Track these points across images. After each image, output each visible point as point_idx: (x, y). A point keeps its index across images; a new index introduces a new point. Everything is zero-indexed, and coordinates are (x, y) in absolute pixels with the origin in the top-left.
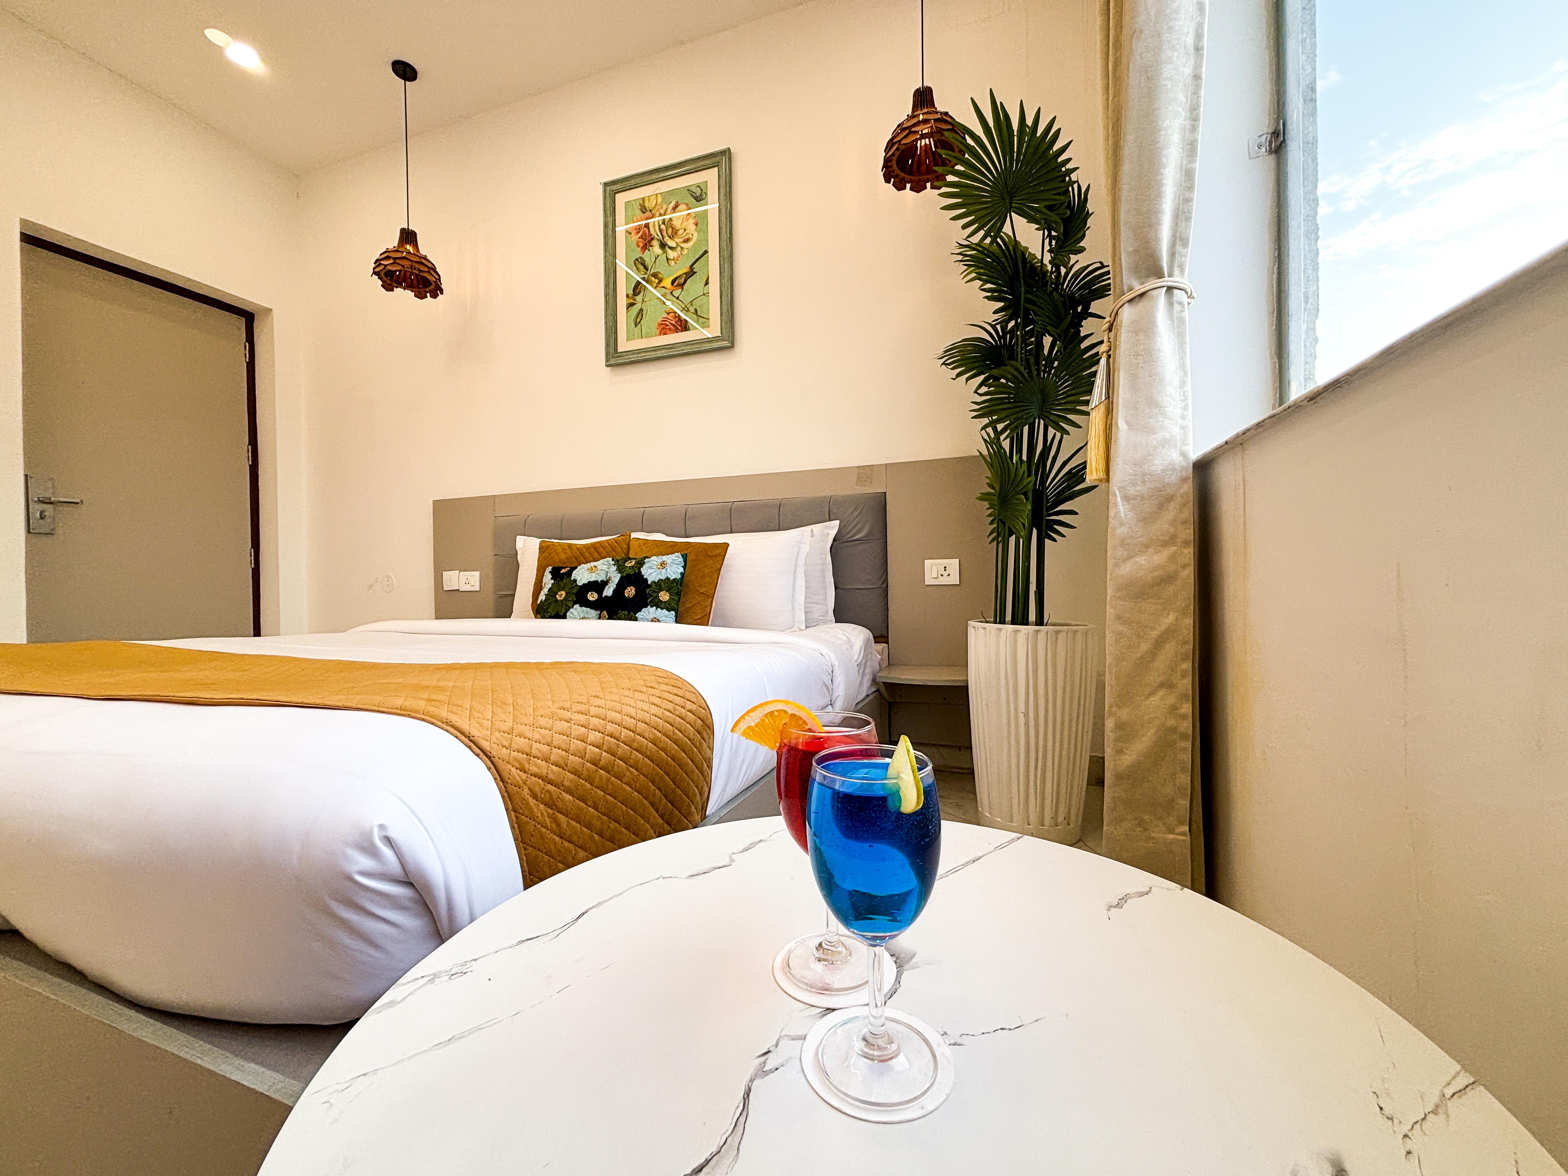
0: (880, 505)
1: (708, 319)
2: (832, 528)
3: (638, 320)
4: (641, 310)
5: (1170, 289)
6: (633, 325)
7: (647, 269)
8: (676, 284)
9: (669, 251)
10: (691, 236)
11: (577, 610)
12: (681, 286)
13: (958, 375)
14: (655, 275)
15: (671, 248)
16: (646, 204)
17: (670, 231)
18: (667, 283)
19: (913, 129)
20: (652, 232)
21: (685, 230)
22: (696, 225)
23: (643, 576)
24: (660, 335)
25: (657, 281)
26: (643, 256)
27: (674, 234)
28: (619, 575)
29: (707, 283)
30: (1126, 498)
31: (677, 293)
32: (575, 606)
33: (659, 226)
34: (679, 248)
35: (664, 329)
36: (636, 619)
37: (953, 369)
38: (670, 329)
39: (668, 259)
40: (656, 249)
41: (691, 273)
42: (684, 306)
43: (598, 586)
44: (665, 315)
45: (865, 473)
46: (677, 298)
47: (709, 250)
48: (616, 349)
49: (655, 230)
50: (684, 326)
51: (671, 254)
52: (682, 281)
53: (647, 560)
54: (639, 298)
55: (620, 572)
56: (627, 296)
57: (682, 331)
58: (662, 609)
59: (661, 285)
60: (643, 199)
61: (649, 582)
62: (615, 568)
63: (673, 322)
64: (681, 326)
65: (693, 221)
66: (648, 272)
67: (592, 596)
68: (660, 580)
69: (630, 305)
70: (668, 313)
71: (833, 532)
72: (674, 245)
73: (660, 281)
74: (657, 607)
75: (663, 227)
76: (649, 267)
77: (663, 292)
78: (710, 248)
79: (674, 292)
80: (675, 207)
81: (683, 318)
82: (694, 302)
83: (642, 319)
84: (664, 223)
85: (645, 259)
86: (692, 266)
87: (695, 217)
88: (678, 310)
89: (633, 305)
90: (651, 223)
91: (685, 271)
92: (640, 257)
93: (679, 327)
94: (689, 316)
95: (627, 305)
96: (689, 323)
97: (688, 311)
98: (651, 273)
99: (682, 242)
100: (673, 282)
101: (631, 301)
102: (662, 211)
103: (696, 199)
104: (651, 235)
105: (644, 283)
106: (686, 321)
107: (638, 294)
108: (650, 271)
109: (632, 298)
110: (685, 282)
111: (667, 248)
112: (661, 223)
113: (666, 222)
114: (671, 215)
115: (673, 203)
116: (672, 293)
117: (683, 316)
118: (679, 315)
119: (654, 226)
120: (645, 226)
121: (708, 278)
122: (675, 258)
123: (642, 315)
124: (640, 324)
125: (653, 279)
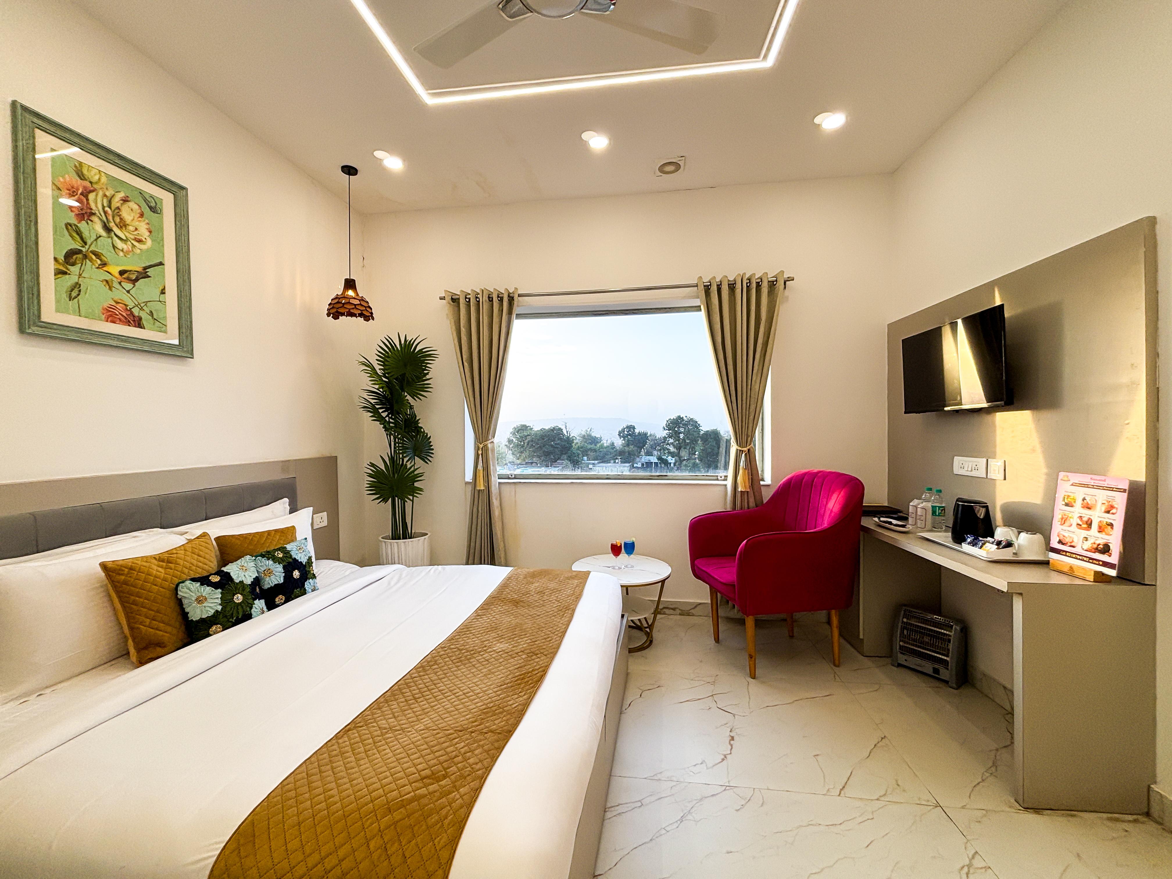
1: (165, 326)
3: (74, 294)
4: (77, 285)
6: (65, 296)
7: (85, 243)
8: (125, 275)
9: (115, 238)
10: (144, 240)
12: (134, 281)
14: (97, 255)
15: (120, 238)
16: (85, 171)
17: (117, 220)
18: (115, 270)
20: (93, 206)
21: (136, 229)
22: (150, 232)
24: (107, 321)
25: (99, 262)
26: (79, 225)
27: (122, 225)
29: (163, 292)
31: (128, 286)
33: (103, 207)
34: (129, 244)
35: (111, 316)
36: (305, 593)
38: (120, 319)
39: (114, 247)
40: (98, 228)
41: (143, 274)
42: (137, 304)
44: (114, 304)
46: (128, 292)
47: (165, 264)
49: (97, 207)
50: (138, 323)
51: (119, 244)
52: (134, 277)
54: (75, 270)
55: (279, 564)
56: (56, 259)
57: (135, 326)
59: (105, 269)
60: (81, 163)
63: (124, 314)
64: (134, 321)
65: (147, 227)
66: (87, 247)
69: (59, 273)
70: (117, 303)
72: (124, 238)
73: (104, 264)
75: (107, 209)
76: (89, 242)
77: (108, 277)
78: (166, 262)
79: (122, 283)
80: (125, 200)
81: (136, 314)
82: (148, 304)
83: (78, 295)
84: (110, 207)
85: (82, 230)
86: (145, 268)
87: (148, 224)
88: (131, 305)
89: (65, 273)
90: (91, 196)
91: (137, 270)
92: (75, 225)
93: (132, 322)
94: (144, 315)
95: (56, 269)
96: (144, 322)
97: (141, 309)
98: (90, 250)
99: (133, 240)
100: (122, 273)
101: (61, 268)
102: (108, 194)
103: (151, 208)
104: (91, 209)
105: (80, 256)
106: (140, 319)
107: (73, 264)
108: (90, 246)
109: (63, 265)
110: (137, 280)
111: (113, 234)
112: (105, 205)
113: (113, 209)
114: (118, 205)
115: (122, 195)
116: (120, 283)
117: (136, 311)
118: (131, 309)
119: (96, 202)
120: (82, 194)
121: (164, 289)
122: (124, 250)
123: (80, 291)
124: (76, 299)
125: (94, 257)
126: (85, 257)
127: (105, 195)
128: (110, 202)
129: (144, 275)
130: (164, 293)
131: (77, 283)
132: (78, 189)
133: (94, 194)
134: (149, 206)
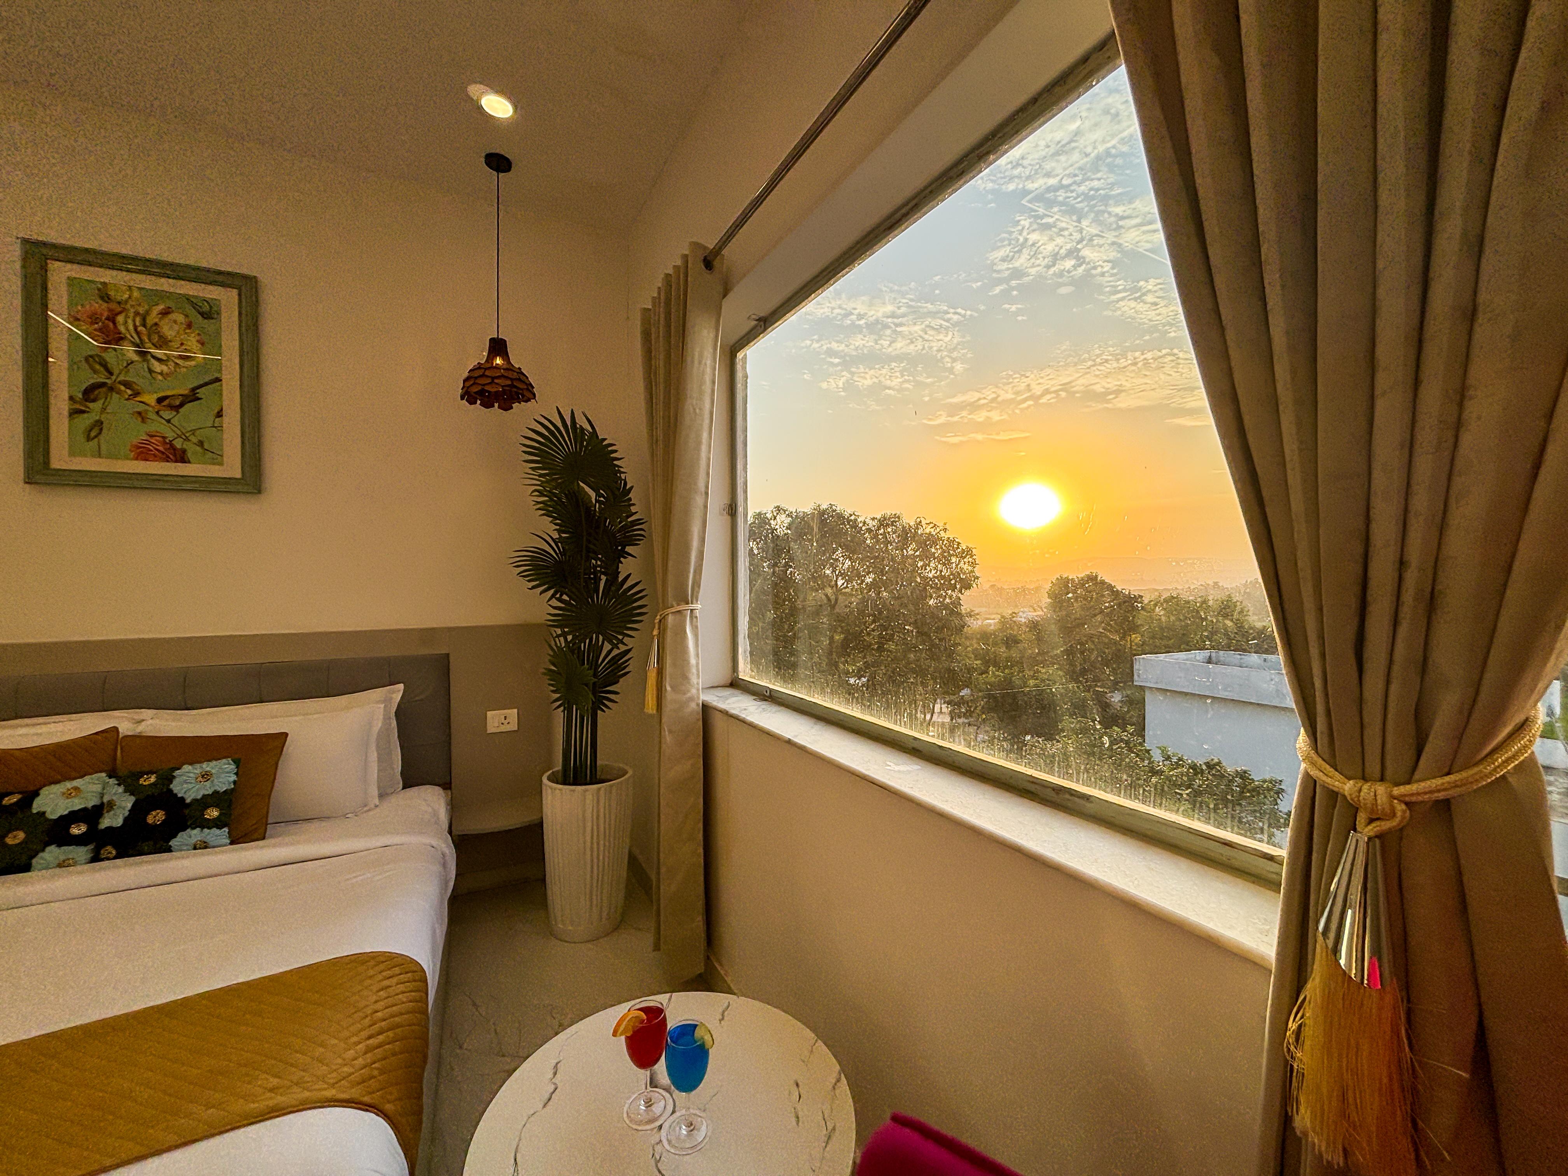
0: (443, 664)
1: (222, 456)
2: (398, 691)
3: (93, 434)
4: (99, 424)
5: (692, 610)
6: (81, 438)
7: (111, 374)
8: (166, 403)
9: (153, 361)
10: (192, 354)
11: (52, 853)
12: (177, 408)
13: (533, 587)
14: (127, 385)
15: (159, 360)
16: (112, 293)
17: (155, 338)
18: (151, 398)
19: (496, 381)
20: (122, 329)
22: (203, 344)
23: (176, 795)
24: (137, 459)
25: (129, 392)
26: (104, 355)
27: (163, 343)
28: (132, 799)
29: (219, 414)
30: (670, 732)
31: (167, 414)
32: (48, 849)
33: (136, 326)
34: (171, 364)
35: (142, 453)
36: (169, 850)
37: (529, 581)
38: (155, 456)
39: (151, 371)
40: (129, 352)
41: (192, 396)
42: (179, 433)
43: (92, 815)
44: (147, 438)
45: (428, 635)
46: (169, 421)
47: (224, 377)
48: (47, 462)
49: (127, 329)
50: (181, 457)
51: (157, 367)
52: (177, 402)
53: (177, 773)
54: (96, 406)
55: (132, 794)
56: (71, 398)
57: (176, 461)
58: (209, 828)
59: (138, 399)
60: (104, 284)
61: (188, 801)
62: (121, 789)
63: (161, 448)
64: (175, 455)
65: (198, 338)
66: (114, 378)
67: (77, 830)
68: (204, 796)
69: (74, 413)
70: (151, 436)
71: (398, 697)
72: (164, 358)
73: (137, 394)
74: (202, 827)
75: (141, 328)
76: (116, 372)
77: (141, 408)
78: (225, 377)
79: (161, 413)
80: (165, 313)
81: (179, 446)
82: (198, 432)
83: (100, 433)
84: (144, 326)
85: (108, 359)
86: (194, 390)
87: (199, 334)
88: (170, 435)
89: (83, 412)
90: (120, 319)
91: (182, 392)
92: (98, 355)
93: (171, 456)
94: (189, 447)
95: (70, 409)
96: (189, 454)
97: (187, 439)
98: (119, 379)
99: (176, 358)
100: (160, 400)
101: (78, 406)
102: (141, 310)
103: (202, 314)
104: (120, 333)
105: (104, 390)
106: (184, 451)
107: (94, 401)
108: (117, 377)
109: (80, 403)
110: (182, 405)
111: (149, 357)
112: (138, 324)
113: (148, 326)
114: (157, 320)
115: (161, 307)
116: (157, 413)
117: (178, 444)
118: (171, 441)
119: (125, 324)
120: (108, 319)
121: (222, 410)
122: (164, 372)
123: (101, 430)
124: (96, 440)
125: (123, 388)
126: (112, 389)
127: (137, 314)
128: (144, 319)
129: (193, 398)
130: (222, 416)
131: (97, 421)
132: (102, 315)
133: (123, 314)
134: (200, 313)
